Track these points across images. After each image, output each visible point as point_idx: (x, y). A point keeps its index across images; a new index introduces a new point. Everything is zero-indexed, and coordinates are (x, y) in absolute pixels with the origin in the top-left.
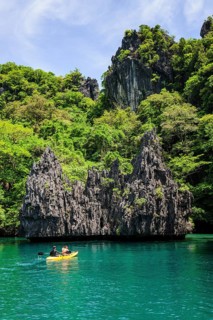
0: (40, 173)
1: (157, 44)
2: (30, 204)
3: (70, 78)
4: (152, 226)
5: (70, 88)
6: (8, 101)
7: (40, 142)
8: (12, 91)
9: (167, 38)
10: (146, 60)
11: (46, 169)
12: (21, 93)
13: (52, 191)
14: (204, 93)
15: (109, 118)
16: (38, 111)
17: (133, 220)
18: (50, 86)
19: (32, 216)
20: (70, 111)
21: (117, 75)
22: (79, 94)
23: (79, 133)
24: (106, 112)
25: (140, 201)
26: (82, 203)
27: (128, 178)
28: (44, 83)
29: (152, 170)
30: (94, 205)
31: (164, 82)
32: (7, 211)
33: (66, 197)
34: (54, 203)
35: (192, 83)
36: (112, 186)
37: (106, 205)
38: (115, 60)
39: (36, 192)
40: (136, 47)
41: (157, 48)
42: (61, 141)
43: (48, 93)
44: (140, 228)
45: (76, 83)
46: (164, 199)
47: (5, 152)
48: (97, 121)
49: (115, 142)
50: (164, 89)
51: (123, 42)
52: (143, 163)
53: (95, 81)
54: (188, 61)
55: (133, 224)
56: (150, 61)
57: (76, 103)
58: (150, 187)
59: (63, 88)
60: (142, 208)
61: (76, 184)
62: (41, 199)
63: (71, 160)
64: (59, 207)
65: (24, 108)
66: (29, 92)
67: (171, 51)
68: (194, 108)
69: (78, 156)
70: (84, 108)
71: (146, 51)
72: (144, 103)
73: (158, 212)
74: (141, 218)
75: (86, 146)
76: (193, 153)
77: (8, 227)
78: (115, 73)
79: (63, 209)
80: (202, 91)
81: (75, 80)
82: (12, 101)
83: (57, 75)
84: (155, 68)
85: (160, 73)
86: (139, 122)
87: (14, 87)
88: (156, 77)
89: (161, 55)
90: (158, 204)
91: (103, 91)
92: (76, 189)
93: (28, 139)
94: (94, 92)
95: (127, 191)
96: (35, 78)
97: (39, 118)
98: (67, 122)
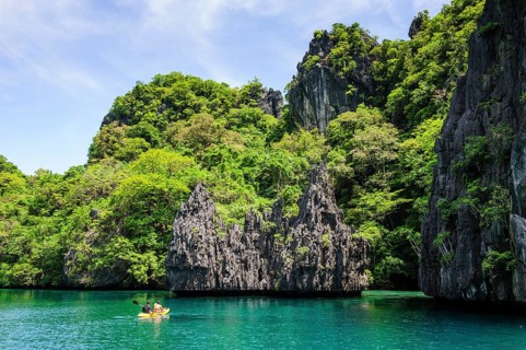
0: (189, 215)
1: (353, 47)
2: (175, 252)
3: (247, 91)
4: (316, 280)
5: (247, 102)
6: (170, 121)
7: (203, 174)
8: (176, 108)
9: (366, 40)
10: (339, 68)
11: (196, 210)
12: (187, 111)
13: (201, 237)
14: (409, 110)
15: (290, 142)
16: (203, 134)
17: (293, 273)
18: (222, 100)
19: (178, 265)
20: (244, 133)
21: (303, 87)
22: (258, 111)
23: (252, 162)
24: (286, 135)
25: (302, 250)
26: (236, 252)
27: (293, 222)
28: (215, 97)
29: (319, 213)
30: (252, 254)
31: (362, 96)
32: (160, 259)
33: (218, 244)
34: (203, 251)
35: (395, 97)
36: (274, 231)
37: (266, 254)
38: (301, 69)
39: (183, 238)
40: (327, 52)
41: (354, 52)
42: (229, 172)
43: (220, 110)
44: (302, 282)
45: (254, 96)
46: (331, 248)
47: (158, 186)
48: (275, 145)
49: (296, 173)
50: (362, 105)
51: (311, 46)
52: (309, 204)
53: (279, 93)
54: (392, 69)
55: (293, 278)
56: (345, 69)
57: (254, 122)
58: (315, 233)
59: (239, 103)
60: (304, 259)
61: (233, 228)
62: (187, 246)
63: (238, 197)
64: (209, 256)
65: (187, 130)
66: (197, 108)
67: (372, 56)
68: (395, 131)
69: (247, 191)
70: (263, 129)
71: (338, 56)
72: (333, 123)
73: (324, 263)
74: (302, 270)
75: (259, 179)
76: (389, 188)
77: (161, 277)
78: (301, 85)
79: (213, 258)
80: (406, 108)
81: (254, 92)
82: (175, 120)
83: (232, 87)
84: (350, 78)
85: (358, 84)
86: (329, 147)
87: (178, 103)
88: (352, 89)
89: (359, 61)
90: (324, 253)
91: (286, 106)
92: (233, 233)
93: (187, 170)
94: (277, 108)
95: (290, 238)
96: (205, 90)
97: (205, 143)
98: (239, 147)
